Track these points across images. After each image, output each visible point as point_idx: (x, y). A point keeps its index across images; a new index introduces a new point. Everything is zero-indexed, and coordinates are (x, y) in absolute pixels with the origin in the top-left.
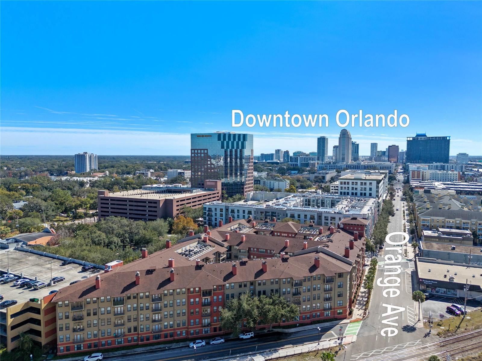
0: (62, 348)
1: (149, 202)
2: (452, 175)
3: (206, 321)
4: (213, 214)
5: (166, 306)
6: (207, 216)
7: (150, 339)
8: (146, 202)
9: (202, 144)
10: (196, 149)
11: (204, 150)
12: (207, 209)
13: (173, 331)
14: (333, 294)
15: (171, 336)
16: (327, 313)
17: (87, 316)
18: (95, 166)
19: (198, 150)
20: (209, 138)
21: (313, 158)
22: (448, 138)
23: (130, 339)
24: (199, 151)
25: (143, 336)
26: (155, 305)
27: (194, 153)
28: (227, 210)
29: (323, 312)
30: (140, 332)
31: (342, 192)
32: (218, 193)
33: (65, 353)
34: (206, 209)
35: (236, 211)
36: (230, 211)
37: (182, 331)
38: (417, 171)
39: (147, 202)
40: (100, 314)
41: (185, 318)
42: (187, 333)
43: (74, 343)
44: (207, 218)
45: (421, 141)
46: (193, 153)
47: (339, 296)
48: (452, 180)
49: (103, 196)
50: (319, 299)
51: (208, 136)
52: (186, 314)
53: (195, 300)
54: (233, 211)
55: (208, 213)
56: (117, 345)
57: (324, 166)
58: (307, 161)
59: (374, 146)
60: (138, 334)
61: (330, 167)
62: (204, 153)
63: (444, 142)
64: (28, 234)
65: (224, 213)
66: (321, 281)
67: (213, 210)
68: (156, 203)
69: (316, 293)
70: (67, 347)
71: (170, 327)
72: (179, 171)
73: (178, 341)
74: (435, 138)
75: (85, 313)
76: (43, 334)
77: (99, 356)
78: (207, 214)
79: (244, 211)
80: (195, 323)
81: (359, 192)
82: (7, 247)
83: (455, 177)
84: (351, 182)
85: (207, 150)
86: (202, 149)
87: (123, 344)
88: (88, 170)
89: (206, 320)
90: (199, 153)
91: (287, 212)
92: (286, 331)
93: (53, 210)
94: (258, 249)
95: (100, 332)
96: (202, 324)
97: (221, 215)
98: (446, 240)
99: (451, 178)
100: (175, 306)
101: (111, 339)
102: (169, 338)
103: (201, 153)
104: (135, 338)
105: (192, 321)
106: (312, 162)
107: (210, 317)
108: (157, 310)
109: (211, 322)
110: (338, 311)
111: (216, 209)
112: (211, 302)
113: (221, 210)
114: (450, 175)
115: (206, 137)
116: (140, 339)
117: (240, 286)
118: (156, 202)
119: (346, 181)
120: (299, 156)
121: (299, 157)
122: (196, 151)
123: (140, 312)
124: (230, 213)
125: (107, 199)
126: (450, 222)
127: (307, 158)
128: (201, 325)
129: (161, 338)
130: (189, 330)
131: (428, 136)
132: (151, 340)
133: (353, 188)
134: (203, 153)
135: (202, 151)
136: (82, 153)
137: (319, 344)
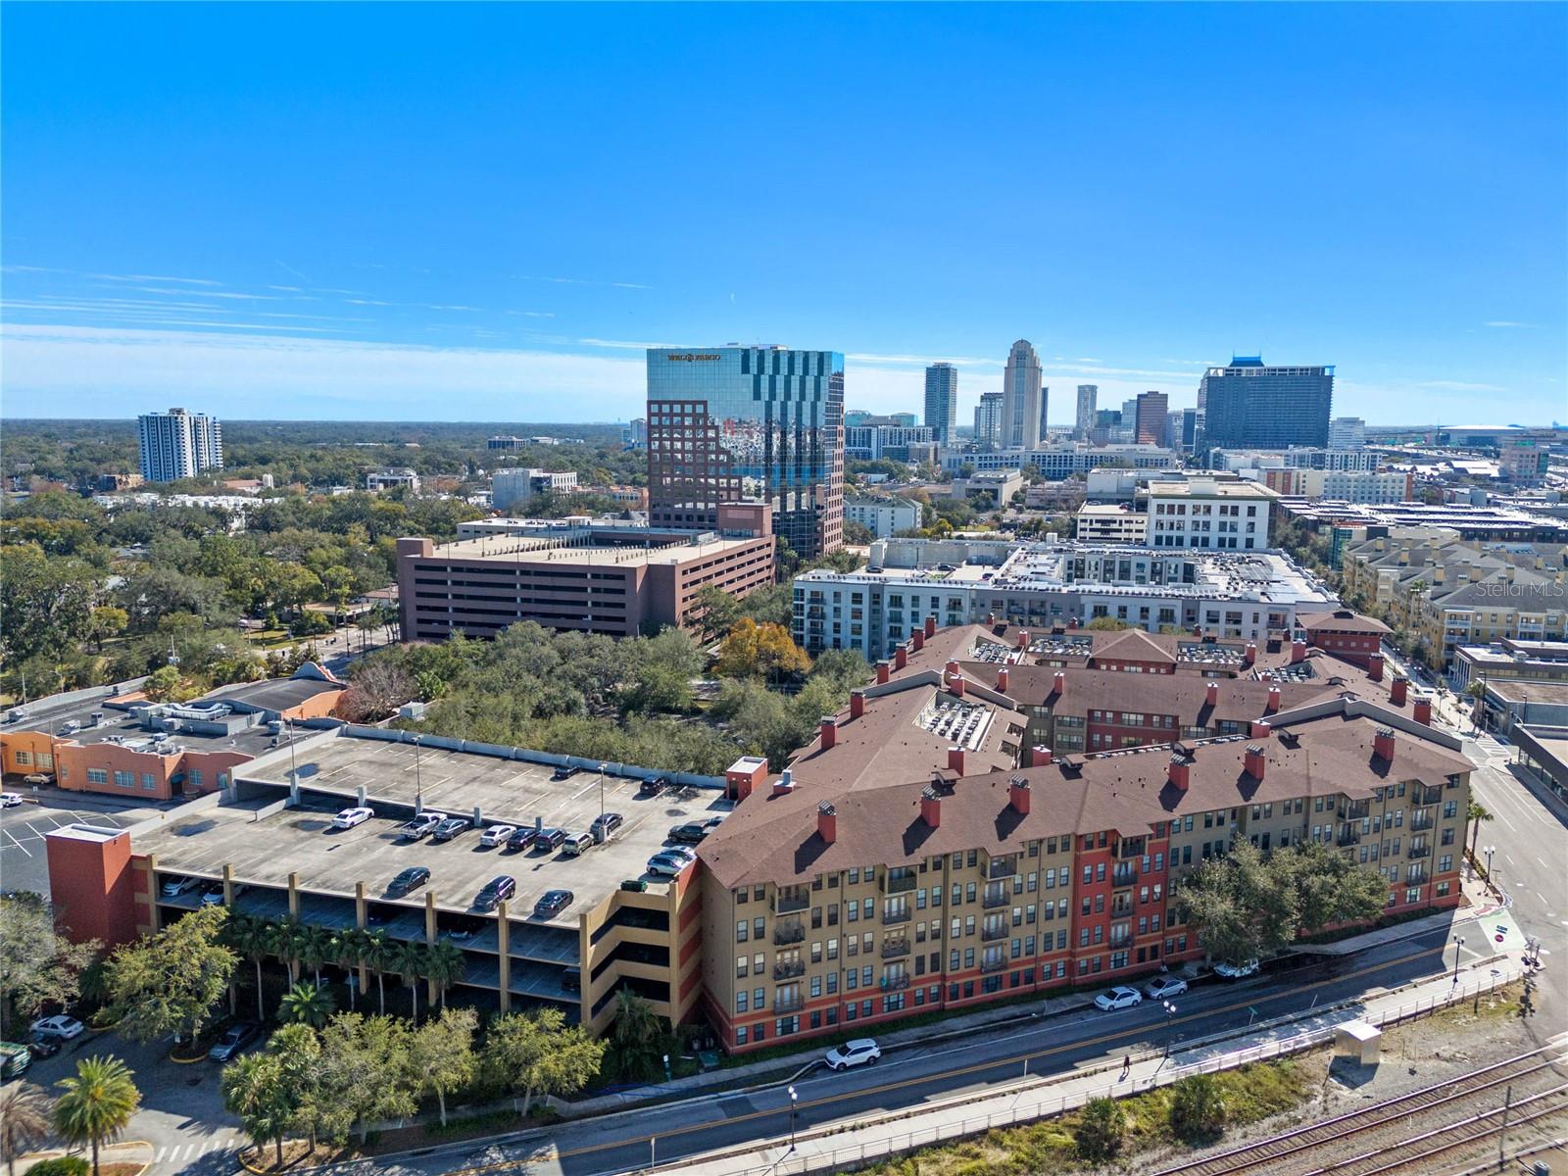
0: (742, 1032)
1: (595, 576)
2: (1390, 484)
3: (1120, 930)
4: (829, 610)
5: (1018, 890)
6: (808, 617)
7: (975, 989)
8: (584, 576)
9: (685, 386)
10: (666, 402)
11: (694, 403)
12: (807, 596)
13: (1033, 966)
14: (1432, 837)
15: (1030, 979)
16: (1413, 893)
17: (813, 927)
18: (213, 456)
19: (671, 403)
20: (711, 363)
21: (919, 434)
22: (1327, 373)
23: (919, 994)
24: (677, 409)
25: (957, 982)
26: (990, 888)
27: (660, 414)
28: (876, 598)
29: (1403, 889)
30: (948, 973)
31: (1161, 537)
32: (769, 545)
33: (752, 1044)
34: (802, 594)
35: (907, 601)
36: (886, 599)
37: (1056, 965)
38: (1282, 473)
39: (589, 576)
40: (845, 920)
41: (1065, 924)
42: (1070, 968)
43: (774, 1013)
44: (807, 624)
45: (1250, 379)
46: (655, 415)
47: (1446, 841)
48: (1395, 500)
49: (419, 556)
50: (1396, 853)
51: (708, 358)
52: (1069, 914)
53: (1094, 868)
54: (896, 601)
55: (811, 608)
56: (885, 1014)
57: (964, 459)
58: (900, 443)
59: (1087, 394)
60: (944, 977)
61: (983, 462)
62: (694, 415)
63: (1316, 383)
64: (244, 685)
65: (865, 607)
66: (1406, 801)
67: (829, 597)
68: (621, 578)
69: (1391, 834)
70: (755, 1026)
71: (1027, 954)
72: (534, 473)
73: (1052, 993)
74: (1291, 370)
75: (806, 918)
76: (675, 991)
77: (870, 1048)
78: (807, 610)
79: (935, 601)
80: (1091, 940)
81: (1214, 535)
82: (222, 730)
83: (1397, 490)
84: (1189, 504)
85: (705, 403)
86: (688, 402)
87: (902, 1011)
88: (190, 472)
89: (1120, 928)
90: (677, 415)
91: (1084, 600)
92: (1330, 948)
93: (223, 607)
94: (1118, 714)
95: (845, 974)
96: (1109, 939)
97: (857, 614)
98: (1540, 674)
99: (1384, 493)
100: (1043, 886)
101: (871, 997)
102: (1023, 987)
103: (683, 415)
104: (934, 990)
105: (1085, 933)
106: (918, 445)
107: (1130, 918)
108: (994, 903)
109: (1132, 934)
110: (1440, 887)
111: (837, 595)
112: (1135, 873)
113: (857, 598)
114: (1382, 484)
115: (699, 363)
116: (948, 991)
117: (1208, 824)
118: (620, 575)
119: (1177, 502)
120: (876, 426)
121: (874, 430)
122: (666, 409)
123: (951, 911)
124: (886, 606)
125: (439, 566)
126: (1528, 620)
127: (900, 433)
128: (1106, 944)
129: (1001, 988)
130: (1078, 959)
131: (1267, 365)
132: (978, 994)
133: (1196, 524)
134: (688, 415)
135: (688, 409)
136: (164, 412)
137: (1455, 980)
